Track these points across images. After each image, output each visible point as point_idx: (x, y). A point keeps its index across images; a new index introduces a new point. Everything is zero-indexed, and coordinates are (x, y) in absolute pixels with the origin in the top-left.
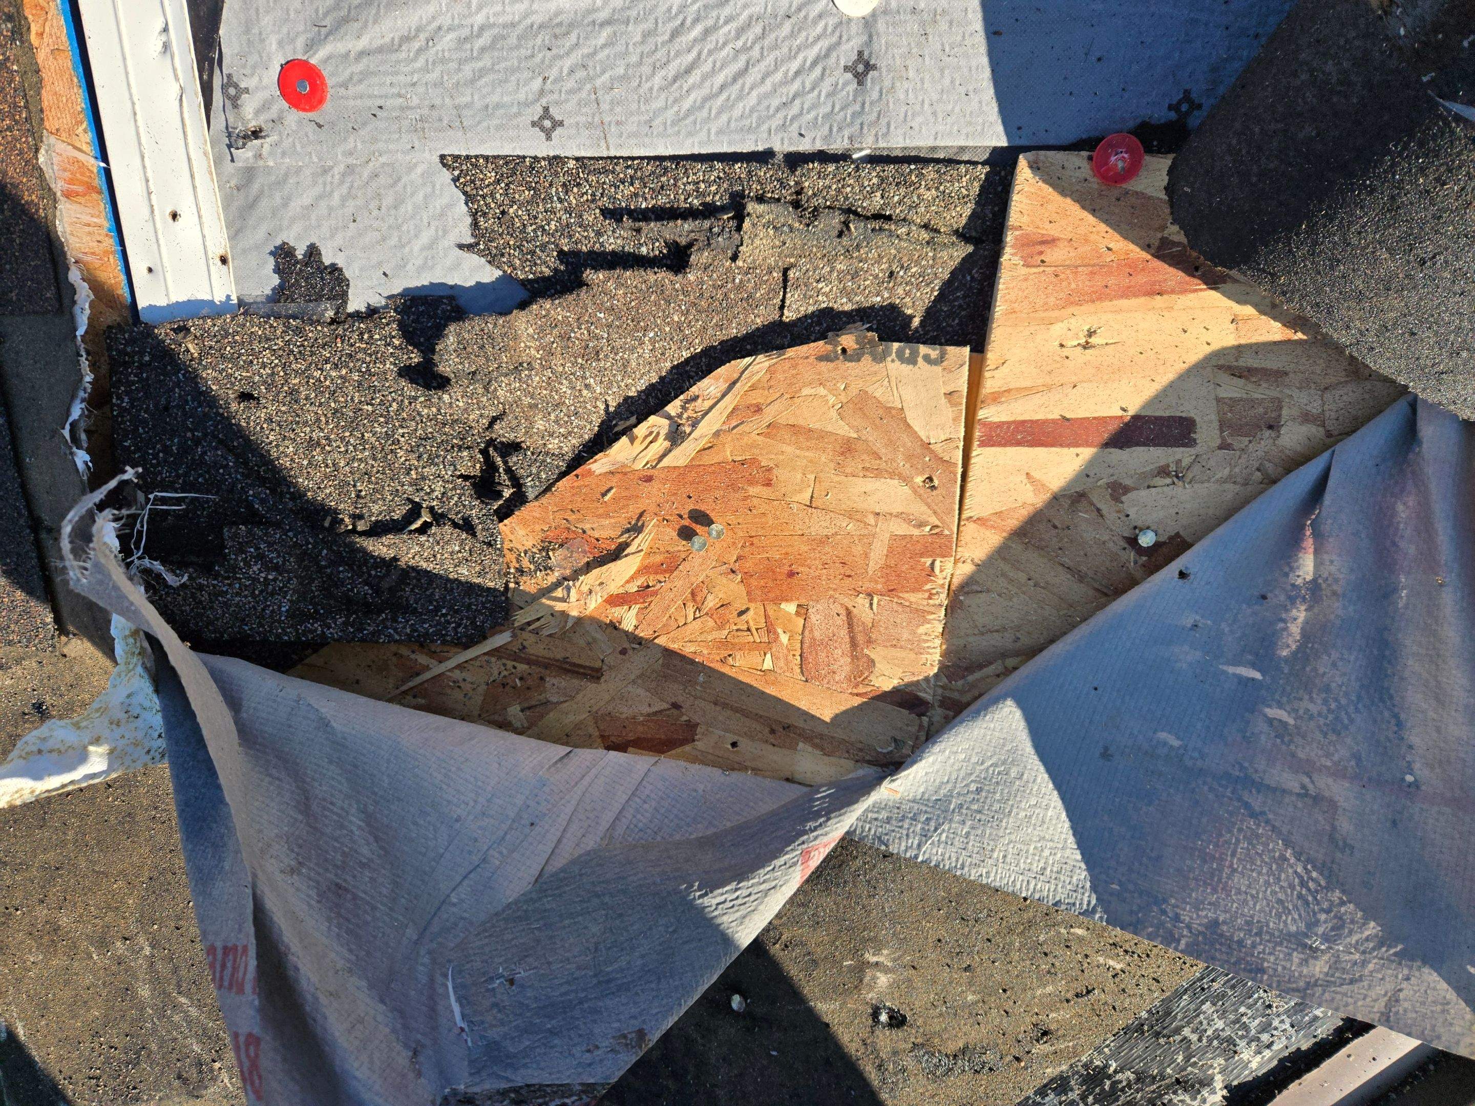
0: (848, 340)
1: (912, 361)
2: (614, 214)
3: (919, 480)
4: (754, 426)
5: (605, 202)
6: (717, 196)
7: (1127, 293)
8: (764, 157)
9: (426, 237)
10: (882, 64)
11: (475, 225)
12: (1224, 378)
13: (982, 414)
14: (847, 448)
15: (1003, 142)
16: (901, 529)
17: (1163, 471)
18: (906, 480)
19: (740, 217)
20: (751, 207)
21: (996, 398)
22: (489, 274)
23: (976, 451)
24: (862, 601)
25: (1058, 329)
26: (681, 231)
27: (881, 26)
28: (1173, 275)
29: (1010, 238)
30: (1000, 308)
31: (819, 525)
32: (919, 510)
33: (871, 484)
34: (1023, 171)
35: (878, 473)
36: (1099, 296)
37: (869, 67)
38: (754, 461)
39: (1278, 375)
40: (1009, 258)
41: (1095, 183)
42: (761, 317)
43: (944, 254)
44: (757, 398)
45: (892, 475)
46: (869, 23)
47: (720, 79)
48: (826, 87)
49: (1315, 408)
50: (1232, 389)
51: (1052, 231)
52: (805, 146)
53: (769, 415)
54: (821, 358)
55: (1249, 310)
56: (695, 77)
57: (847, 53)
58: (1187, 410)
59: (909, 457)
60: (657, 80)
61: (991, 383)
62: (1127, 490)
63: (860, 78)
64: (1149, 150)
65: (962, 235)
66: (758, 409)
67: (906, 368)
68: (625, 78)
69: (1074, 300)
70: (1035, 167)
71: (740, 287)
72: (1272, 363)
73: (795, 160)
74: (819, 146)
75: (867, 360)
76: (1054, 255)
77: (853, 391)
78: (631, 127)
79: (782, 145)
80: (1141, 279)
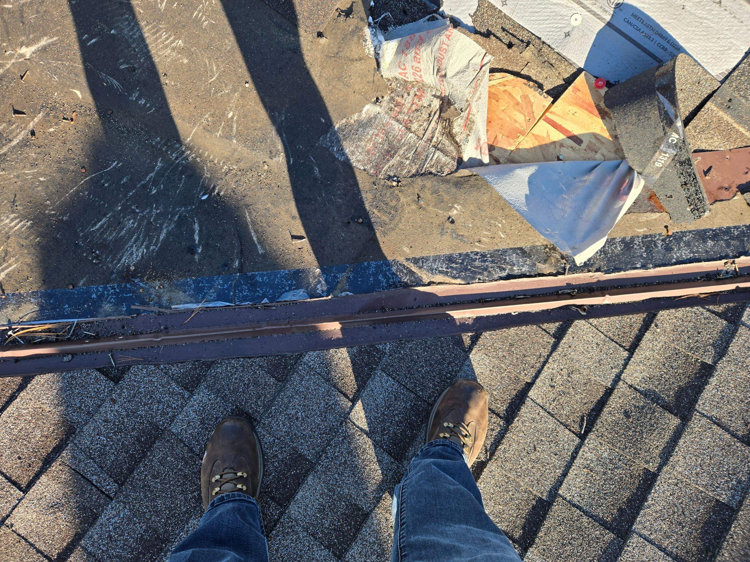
0: (531, 83)
1: (541, 95)
2: (504, 30)
3: (528, 118)
4: (502, 88)
5: (504, 26)
6: (525, 39)
7: (587, 109)
8: (540, 39)
9: (464, 8)
10: (571, 36)
11: (476, 12)
12: (593, 137)
13: (547, 114)
14: (518, 104)
15: (582, 67)
16: (517, 125)
17: (572, 147)
18: (525, 116)
19: (527, 46)
20: (531, 45)
21: (551, 113)
22: (470, 24)
23: (541, 120)
24: (501, 135)
25: (570, 107)
26: (514, 41)
27: (576, 29)
28: (596, 112)
29: (573, 84)
30: (562, 96)
31: (502, 115)
32: (524, 124)
33: (518, 114)
34: (583, 75)
35: (520, 112)
36: (581, 107)
37: (569, 35)
38: (497, 95)
39: (603, 143)
40: (570, 88)
41: (594, 85)
42: (516, 69)
43: (559, 80)
44: (506, 83)
45: (523, 114)
46: (574, 28)
47: (541, 18)
48: (559, 33)
49: (605, 153)
50: (594, 140)
51: (581, 89)
52: (548, 42)
53: (506, 88)
54: (524, 83)
55: (605, 128)
56: (538, 14)
57: (566, 30)
58: (583, 139)
59: (528, 113)
60: (530, 10)
61: (552, 109)
62: (563, 146)
63: (566, 36)
64: (606, 86)
65: (564, 80)
66: (505, 86)
67: (539, 95)
68: (524, 5)
69: (576, 104)
70: (585, 75)
71: (517, 60)
72: (603, 141)
73: (544, 43)
74: (550, 44)
75: (533, 89)
76: (579, 94)
77: (526, 94)
78: (519, 15)
79: (543, 39)
80: (590, 109)
